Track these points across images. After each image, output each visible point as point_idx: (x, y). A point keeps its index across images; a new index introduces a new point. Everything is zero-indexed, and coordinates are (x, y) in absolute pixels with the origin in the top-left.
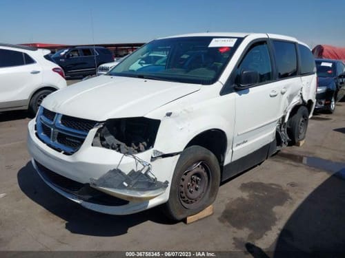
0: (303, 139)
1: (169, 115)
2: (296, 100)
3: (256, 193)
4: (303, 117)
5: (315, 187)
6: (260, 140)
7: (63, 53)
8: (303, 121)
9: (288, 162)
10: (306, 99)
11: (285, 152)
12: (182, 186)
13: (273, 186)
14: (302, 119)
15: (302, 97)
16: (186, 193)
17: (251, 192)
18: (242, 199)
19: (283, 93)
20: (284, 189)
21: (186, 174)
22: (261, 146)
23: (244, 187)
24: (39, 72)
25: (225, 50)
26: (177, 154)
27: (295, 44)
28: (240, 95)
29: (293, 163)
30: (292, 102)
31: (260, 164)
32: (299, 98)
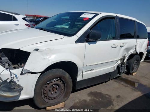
0: (135, 72)
1: (37, 50)
2: (132, 51)
3: (95, 99)
4: (137, 60)
5: (130, 100)
6: (104, 70)
7: (41, 19)
8: (136, 63)
9: (122, 83)
10: (138, 52)
11: (123, 77)
12: (45, 90)
13: (107, 96)
14: (135, 61)
15: (136, 50)
16: (47, 94)
17: (93, 97)
18: (85, 101)
19: (121, 47)
20: (112, 98)
21: (48, 84)
22: (105, 73)
23: (91, 94)
24: (18, 25)
25: (86, 19)
26: (39, 73)
27: (134, 21)
28: (90, 44)
29: (125, 84)
30: (130, 52)
31: (106, 82)
32: (134, 50)
